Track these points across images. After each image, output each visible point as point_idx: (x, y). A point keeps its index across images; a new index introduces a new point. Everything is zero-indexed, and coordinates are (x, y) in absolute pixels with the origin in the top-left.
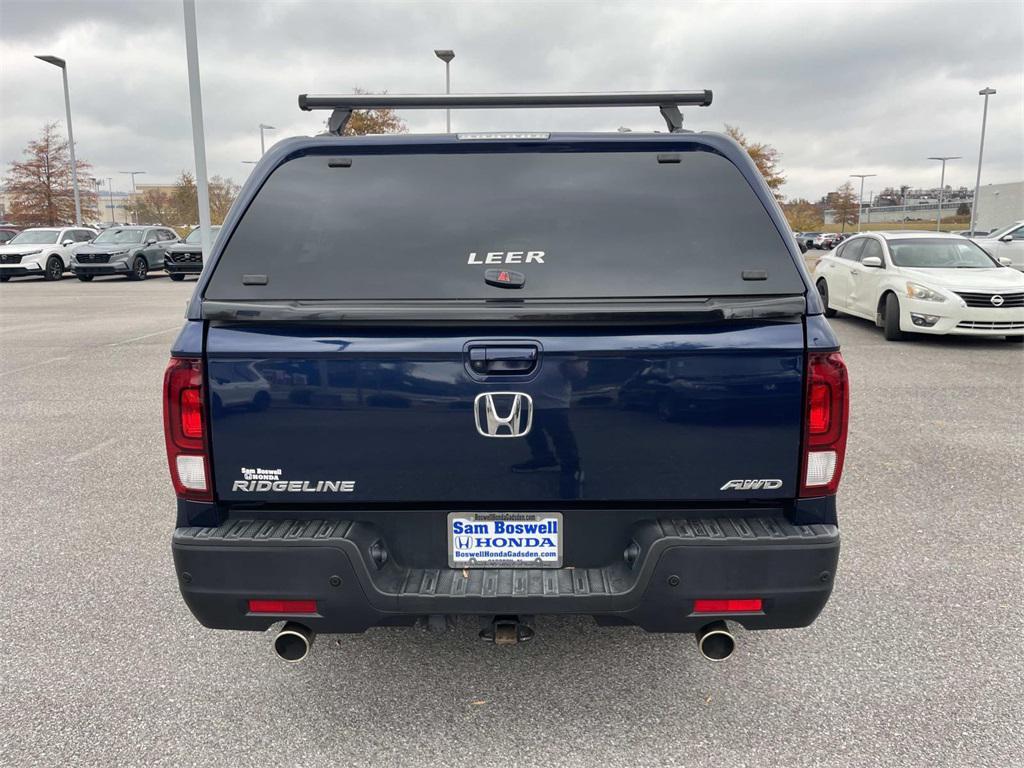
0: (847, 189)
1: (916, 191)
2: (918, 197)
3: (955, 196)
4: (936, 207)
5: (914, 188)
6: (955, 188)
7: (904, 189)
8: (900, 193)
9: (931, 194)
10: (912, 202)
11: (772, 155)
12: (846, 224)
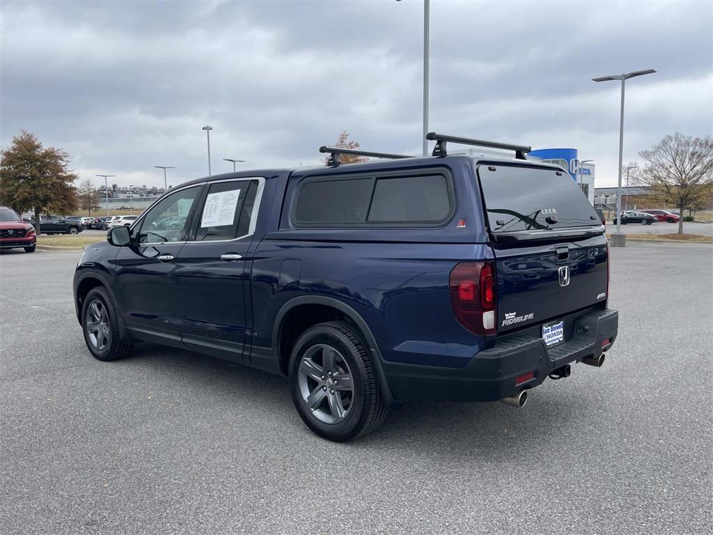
0: (89, 184)
1: (123, 188)
2: (125, 193)
3: (150, 192)
4: (140, 200)
5: (121, 186)
6: (149, 187)
7: (114, 186)
8: (112, 189)
9: (134, 191)
10: (122, 196)
11: (65, 156)
12: (91, 211)
